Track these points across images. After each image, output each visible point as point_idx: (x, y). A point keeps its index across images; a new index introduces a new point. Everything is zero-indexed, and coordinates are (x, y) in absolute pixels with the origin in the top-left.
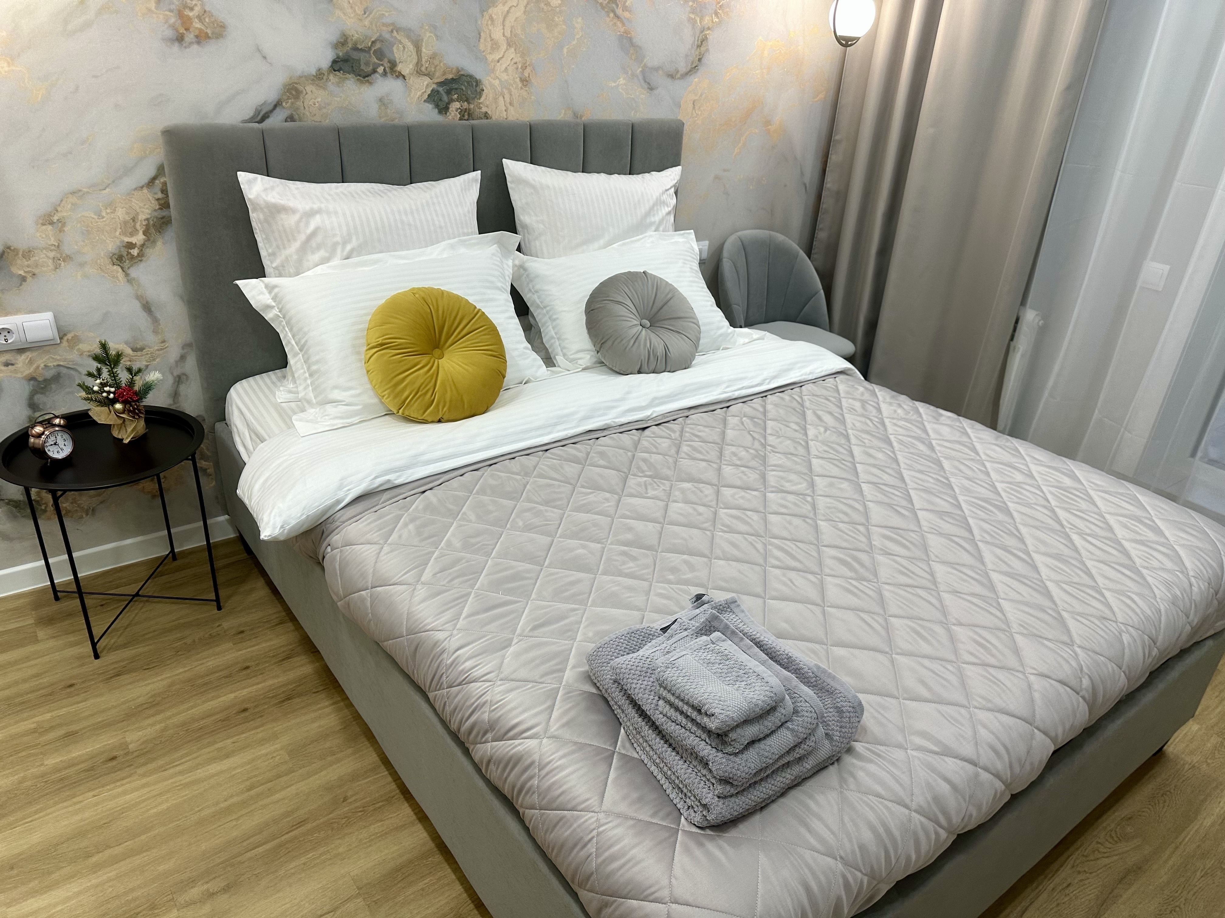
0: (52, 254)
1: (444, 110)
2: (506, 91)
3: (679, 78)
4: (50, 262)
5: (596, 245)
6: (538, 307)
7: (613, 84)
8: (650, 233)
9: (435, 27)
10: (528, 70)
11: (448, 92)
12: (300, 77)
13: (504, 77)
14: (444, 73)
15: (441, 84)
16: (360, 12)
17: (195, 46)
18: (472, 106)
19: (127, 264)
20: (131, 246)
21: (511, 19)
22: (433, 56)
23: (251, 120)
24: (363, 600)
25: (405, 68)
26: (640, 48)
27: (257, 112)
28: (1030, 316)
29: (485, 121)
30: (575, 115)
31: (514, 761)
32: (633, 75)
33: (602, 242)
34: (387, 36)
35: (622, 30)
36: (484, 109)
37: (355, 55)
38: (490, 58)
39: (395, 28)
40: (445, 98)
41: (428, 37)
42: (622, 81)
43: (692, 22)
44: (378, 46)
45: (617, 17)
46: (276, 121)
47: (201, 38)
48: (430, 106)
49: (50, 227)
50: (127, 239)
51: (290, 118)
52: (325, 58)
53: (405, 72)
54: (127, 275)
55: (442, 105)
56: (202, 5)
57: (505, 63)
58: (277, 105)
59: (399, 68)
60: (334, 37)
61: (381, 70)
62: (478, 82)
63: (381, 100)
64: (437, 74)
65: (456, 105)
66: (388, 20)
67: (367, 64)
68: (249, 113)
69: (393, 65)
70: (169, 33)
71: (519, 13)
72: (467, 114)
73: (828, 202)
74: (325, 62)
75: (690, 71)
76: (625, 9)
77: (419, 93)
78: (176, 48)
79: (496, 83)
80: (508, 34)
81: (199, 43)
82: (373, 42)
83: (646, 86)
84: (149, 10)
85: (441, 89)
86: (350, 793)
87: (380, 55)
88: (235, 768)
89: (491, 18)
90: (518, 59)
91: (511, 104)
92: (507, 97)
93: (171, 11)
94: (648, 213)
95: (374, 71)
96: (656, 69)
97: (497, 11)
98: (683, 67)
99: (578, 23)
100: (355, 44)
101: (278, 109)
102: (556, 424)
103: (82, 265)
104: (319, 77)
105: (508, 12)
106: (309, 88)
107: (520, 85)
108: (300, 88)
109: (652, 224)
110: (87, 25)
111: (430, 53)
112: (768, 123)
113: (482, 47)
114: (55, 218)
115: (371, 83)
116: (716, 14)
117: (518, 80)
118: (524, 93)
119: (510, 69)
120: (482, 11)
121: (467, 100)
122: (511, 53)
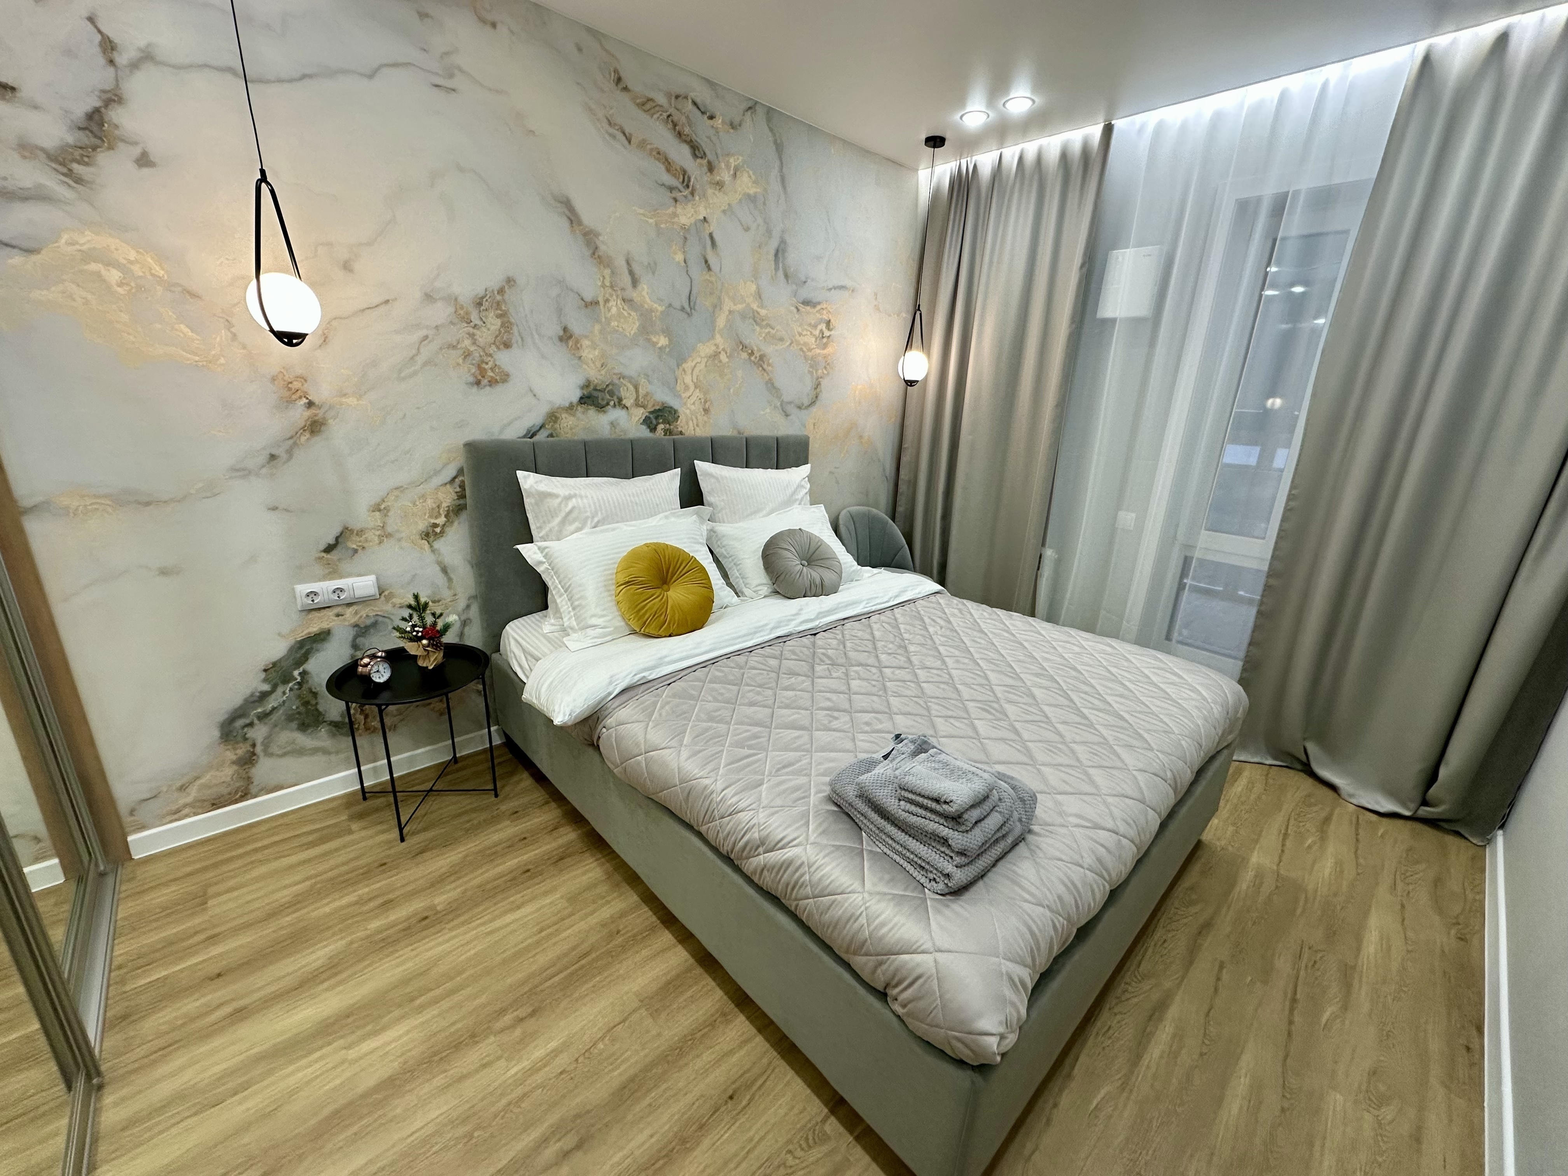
0: (378, 533)
1: (653, 429)
2: (694, 417)
3: (804, 409)
4: (376, 539)
5: (761, 515)
6: (725, 557)
7: (762, 413)
8: (796, 505)
9: (648, 376)
10: (708, 403)
11: (657, 418)
12: (558, 408)
13: (693, 407)
14: (654, 405)
15: (651, 412)
16: (599, 366)
17: (488, 388)
18: (672, 427)
19: (431, 540)
20: (435, 525)
21: (696, 371)
23: (524, 437)
24: (639, 763)
25: (628, 402)
26: (779, 389)
27: (529, 431)
28: (1049, 553)
29: (680, 436)
30: (739, 433)
31: (786, 865)
32: (775, 407)
33: (764, 512)
34: (616, 381)
35: (767, 378)
36: (680, 429)
37: (595, 394)
38: (684, 395)
39: (622, 376)
40: (654, 422)
41: (643, 381)
42: (768, 410)
43: (811, 373)
44: (610, 387)
45: (764, 370)
46: (541, 437)
47: (493, 383)
48: (644, 427)
49: (378, 513)
50: (433, 521)
51: (551, 435)
52: (575, 395)
53: (628, 405)
54: (431, 547)
55: (652, 426)
56: (494, 361)
57: (693, 399)
58: (542, 427)
59: (624, 402)
60: (581, 381)
61: (612, 403)
62: (676, 411)
63: (612, 423)
64: (650, 406)
65: (661, 426)
66: (616, 371)
67: (603, 399)
68: (523, 432)
69: (620, 400)
70: (471, 379)
71: (702, 366)
72: (669, 432)
73: (902, 488)
74: (575, 398)
75: (810, 404)
76: (769, 365)
77: (637, 419)
78: (475, 389)
79: (688, 412)
80: (695, 380)
81: (490, 386)
82: (607, 386)
83: (783, 414)
84: (458, 364)
85: (651, 416)
86: (621, 927)
88: (526, 916)
89: (684, 370)
90: (702, 396)
91: (697, 425)
92: (694, 421)
93: (473, 364)
94: (794, 493)
95: (608, 404)
96: (790, 403)
97: (688, 365)
98: (806, 402)
99: (740, 373)
100: (595, 386)
101: (542, 430)
102: (755, 633)
103: (399, 540)
104: (571, 408)
105: (695, 366)
106: (564, 415)
107: (703, 413)
108: (558, 415)
109: (796, 500)
110: (415, 373)
111: (645, 393)
112: (861, 437)
113: (678, 389)
114: (382, 507)
115: (605, 412)
116: (825, 368)
117: (701, 410)
118: (705, 418)
119: (697, 403)
120: (678, 366)
121: (669, 423)
122: (697, 393)
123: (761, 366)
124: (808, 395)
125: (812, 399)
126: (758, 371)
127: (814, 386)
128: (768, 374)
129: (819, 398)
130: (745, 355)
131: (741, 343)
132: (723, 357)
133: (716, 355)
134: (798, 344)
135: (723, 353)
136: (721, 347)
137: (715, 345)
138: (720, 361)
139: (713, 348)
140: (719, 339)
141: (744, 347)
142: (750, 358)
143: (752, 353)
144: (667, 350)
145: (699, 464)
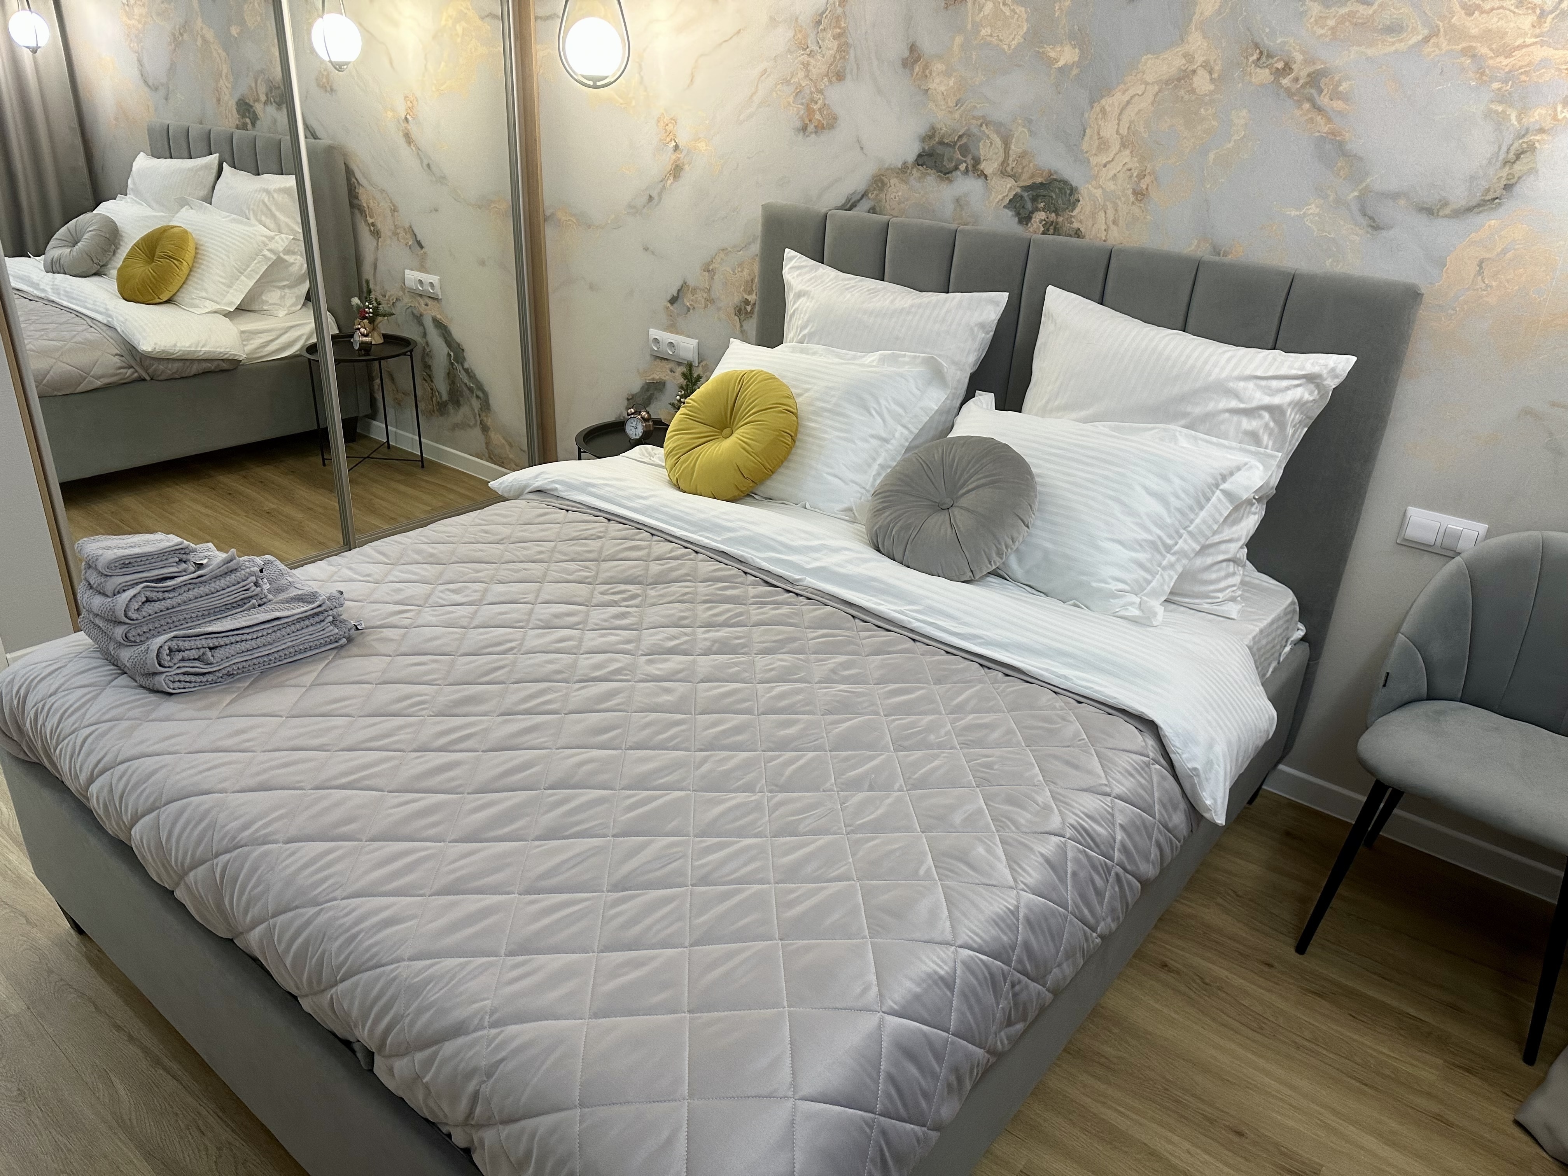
0: (705, 295)
1: (1025, 219)
2: (1110, 205)
3: (1448, 216)
4: (703, 301)
7: (1294, 213)
10: (1147, 180)
11: (1034, 199)
12: (887, 169)
14: (1032, 176)
15: (1026, 188)
17: (813, 135)
18: (1061, 219)
19: (742, 317)
20: (747, 302)
22: (1023, 155)
23: (842, 208)
25: (989, 167)
26: (1361, 159)
27: (848, 200)
29: (1075, 240)
32: (1339, 202)
34: (975, 130)
35: (1326, 129)
36: (1076, 225)
37: (940, 150)
38: (1094, 160)
39: (985, 122)
40: (1029, 206)
41: (1020, 132)
45: (1319, 109)
46: (862, 210)
47: (820, 129)
48: (1010, 213)
49: (707, 274)
50: (746, 297)
52: (910, 151)
53: (989, 171)
54: (741, 326)
55: (1024, 213)
56: (824, 99)
57: (1113, 169)
58: (864, 195)
59: (982, 166)
60: (923, 130)
61: (963, 167)
62: (1073, 190)
63: (958, 201)
64: (1025, 176)
65: (1041, 215)
66: (977, 113)
67: (950, 160)
68: (841, 201)
69: (977, 161)
70: (798, 124)
72: (1051, 228)
74: (911, 157)
75: (1478, 206)
77: (1000, 197)
78: (800, 137)
79: (1098, 193)
80: (1124, 131)
83: (1364, 221)
85: (1025, 194)
87: (965, 150)
90: (1134, 164)
91: (1115, 222)
92: (1111, 213)
93: (802, 104)
95: (956, 168)
96: (1395, 196)
97: (1113, 102)
99: (1241, 117)
100: (943, 137)
101: (864, 200)
103: (719, 309)
104: (903, 170)
105: (1128, 103)
106: (894, 181)
107: (1132, 198)
108: (886, 180)
110: (749, 116)
111: (1020, 151)
113: (1085, 146)
114: (711, 268)
115: (950, 181)
117: (1130, 192)
118: (1136, 210)
119: (1121, 176)
120: (1092, 103)
121: (1056, 211)
122: (1126, 157)
123: (1311, 100)
124: (1473, 178)
125: (1488, 190)
126: (1298, 113)
127: (1502, 156)
128: (1329, 120)
129: (1517, 189)
130: (1263, 75)
131: (1257, 46)
132: (1202, 83)
133: (1184, 77)
135: (1201, 72)
136: (1200, 59)
137: (1185, 56)
138: (1193, 91)
139: (1180, 62)
140: (1196, 43)
141: (1264, 55)
142: (1276, 81)
143: (1287, 68)
144: (1075, 71)
145: (1053, 293)
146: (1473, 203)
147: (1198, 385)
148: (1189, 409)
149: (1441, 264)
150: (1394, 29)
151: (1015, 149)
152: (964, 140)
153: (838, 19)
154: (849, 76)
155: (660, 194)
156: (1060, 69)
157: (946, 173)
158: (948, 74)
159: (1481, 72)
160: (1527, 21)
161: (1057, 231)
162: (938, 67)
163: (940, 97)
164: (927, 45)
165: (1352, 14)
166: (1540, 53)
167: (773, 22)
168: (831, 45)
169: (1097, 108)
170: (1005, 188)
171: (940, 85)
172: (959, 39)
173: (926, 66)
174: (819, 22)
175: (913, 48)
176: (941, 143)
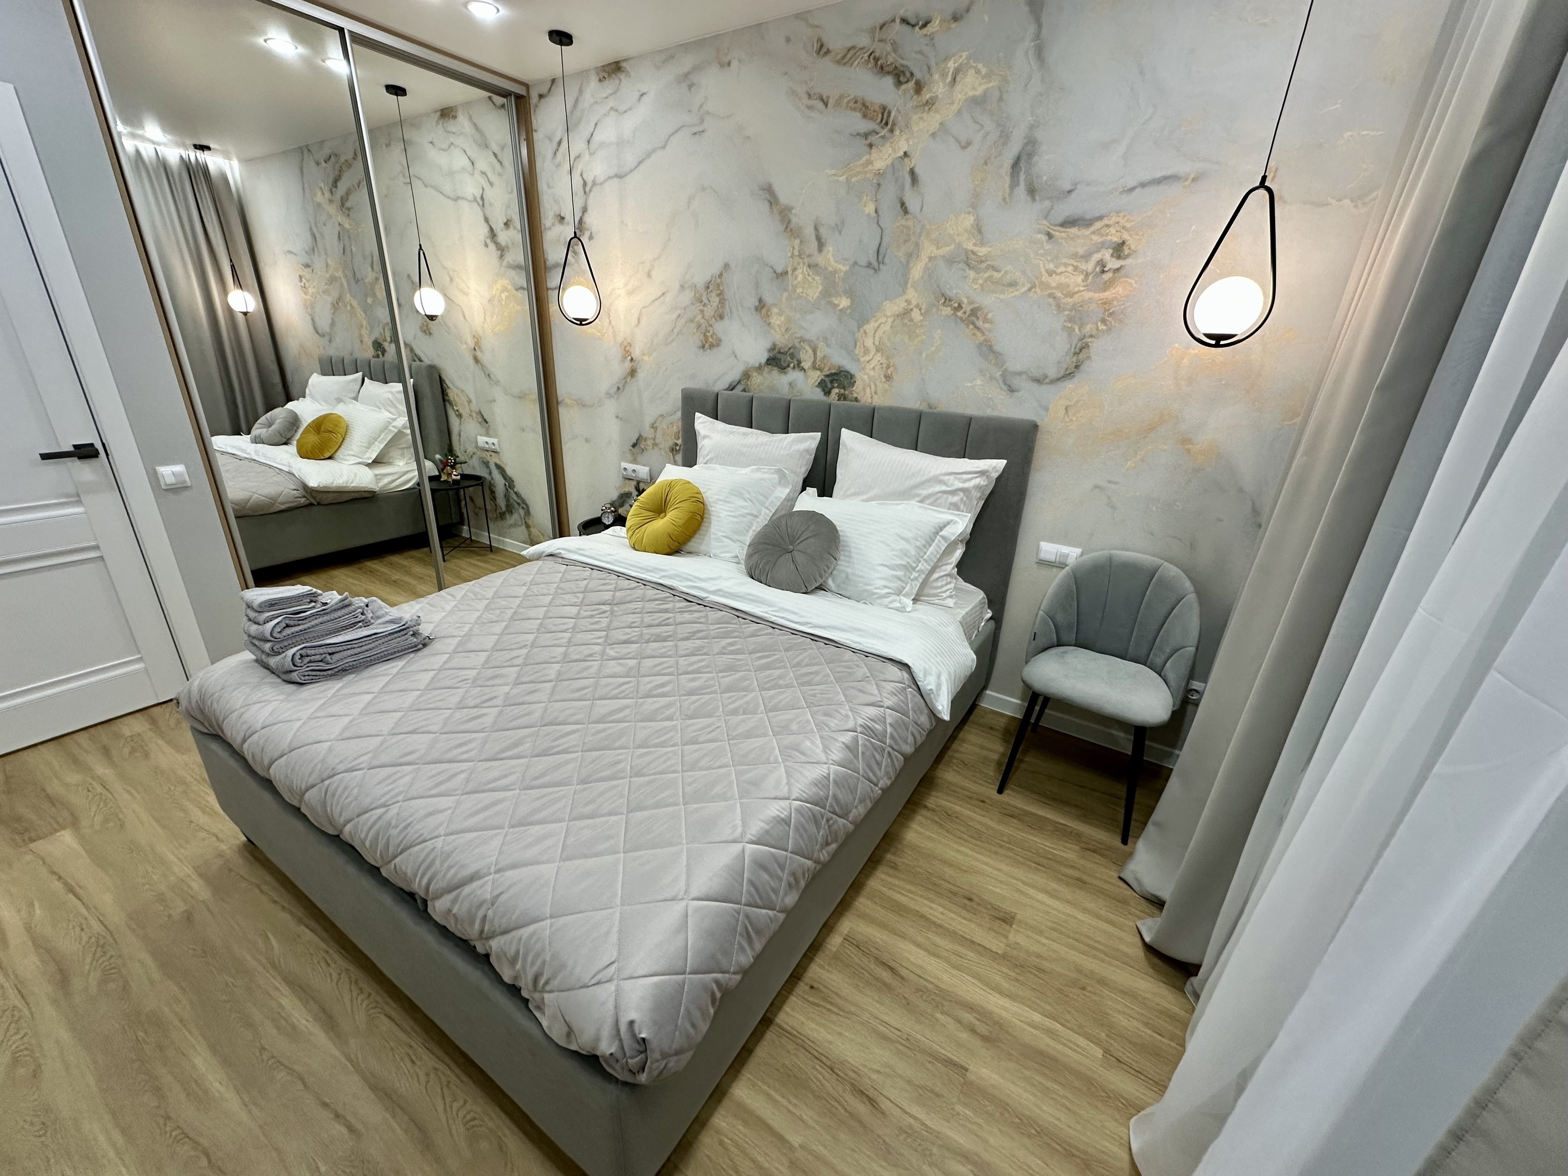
0: (652, 441)
1: (827, 393)
2: (872, 385)
3: (1048, 383)
4: (651, 444)
7: (969, 384)
9: (827, 340)
10: (891, 369)
11: (832, 382)
12: (751, 367)
13: (872, 373)
14: (830, 369)
15: (827, 376)
16: (783, 331)
17: (709, 351)
18: (847, 392)
19: (675, 454)
20: (676, 444)
21: (880, 333)
22: (824, 357)
23: (727, 389)
25: (806, 365)
26: (1001, 354)
27: (730, 385)
29: (855, 403)
30: (929, 407)
32: (992, 378)
34: (797, 345)
35: (982, 338)
36: (855, 395)
37: (779, 356)
38: (862, 359)
39: (802, 340)
40: (829, 386)
41: (821, 345)
42: (979, 381)
43: (1069, 329)
45: (978, 328)
46: (738, 390)
47: (712, 346)
48: (819, 390)
49: (653, 430)
50: (677, 442)
51: (744, 390)
52: (763, 357)
53: (806, 367)
55: (827, 390)
56: (713, 330)
57: (874, 363)
58: (739, 382)
59: (802, 365)
60: (769, 345)
61: (792, 365)
62: (852, 376)
63: (790, 384)
64: (826, 369)
65: (836, 390)
66: (797, 335)
67: (785, 361)
68: (726, 386)
69: (799, 362)
70: (700, 344)
71: (887, 328)
72: (842, 397)
74: (763, 360)
75: (1063, 377)
76: (986, 320)
77: (813, 381)
78: (701, 350)
79: (866, 377)
80: (877, 343)
81: (710, 349)
82: (789, 349)
83: (1005, 388)
84: (693, 333)
85: (827, 379)
87: (792, 356)
89: (865, 332)
90: (883, 361)
91: (876, 393)
92: (873, 388)
93: (702, 333)
95: (788, 366)
96: (1020, 374)
97: (870, 327)
98: (1052, 373)
99: (938, 334)
100: (780, 349)
101: (739, 385)
103: (660, 449)
104: (760, 368)
105: (878, 327)
106: (755, 374)
107: (884, 380)
108: (750, 374)
110: (673, 340)
111: (822, 355)
112: (1187, 440)
113: (857, 352)
114: (655, 426)
115: (785, 373)
116: (1104, 321)
117: (882, 376)
118: (886, 386)
119: (877, 368)
120: (859, 328)
121: (844, 388)
122: (879, 357)
123: (973, 323)
124: (1059, 362)
125: (1067, 369)
126: (967, 331)
127: (1073, 350)
128: (983, 333)
129: (1082, 368)
130: (947, 311)
131: (943, 295)
132: (916, 315)
133: (907, 312)
134: (1045, 286)
135: (915, 310)
136: (914, 303)
137: (906, 301)
138: (911, 320)
139: (904, 305)
140: (911, 294)
141: (947, 300)
142: (955, 314)
143: (960, 306)
144: (849, 311)
145: (844, 431)
146: (1060, 376)
147: (925, 478)
148: (920, 491)
149: (1047, 409)
150: (1013, 284)
151: (820, 355)
152: (792, 351)
153: (718, 285)
154: (726, 317)
155: (624, 386)
156: (841, 310)
157: (783, 369)
158: (780, 314)
159: (1058, 306)
160: (1079, 278)
161: (845, 399)
162: (775, 310)
163: (776, 327)
164: (768, 299)
165: (991, 277)
166: (1088, 295)
167: (682, 287)
168: (715, 300)
169: (862, 331)
170: (816, 376)
171: (777, 320)
172: (785, 295)
173: (768, 311)
174: (708, 288)
175: (760, 300)
176: (779, 352)
